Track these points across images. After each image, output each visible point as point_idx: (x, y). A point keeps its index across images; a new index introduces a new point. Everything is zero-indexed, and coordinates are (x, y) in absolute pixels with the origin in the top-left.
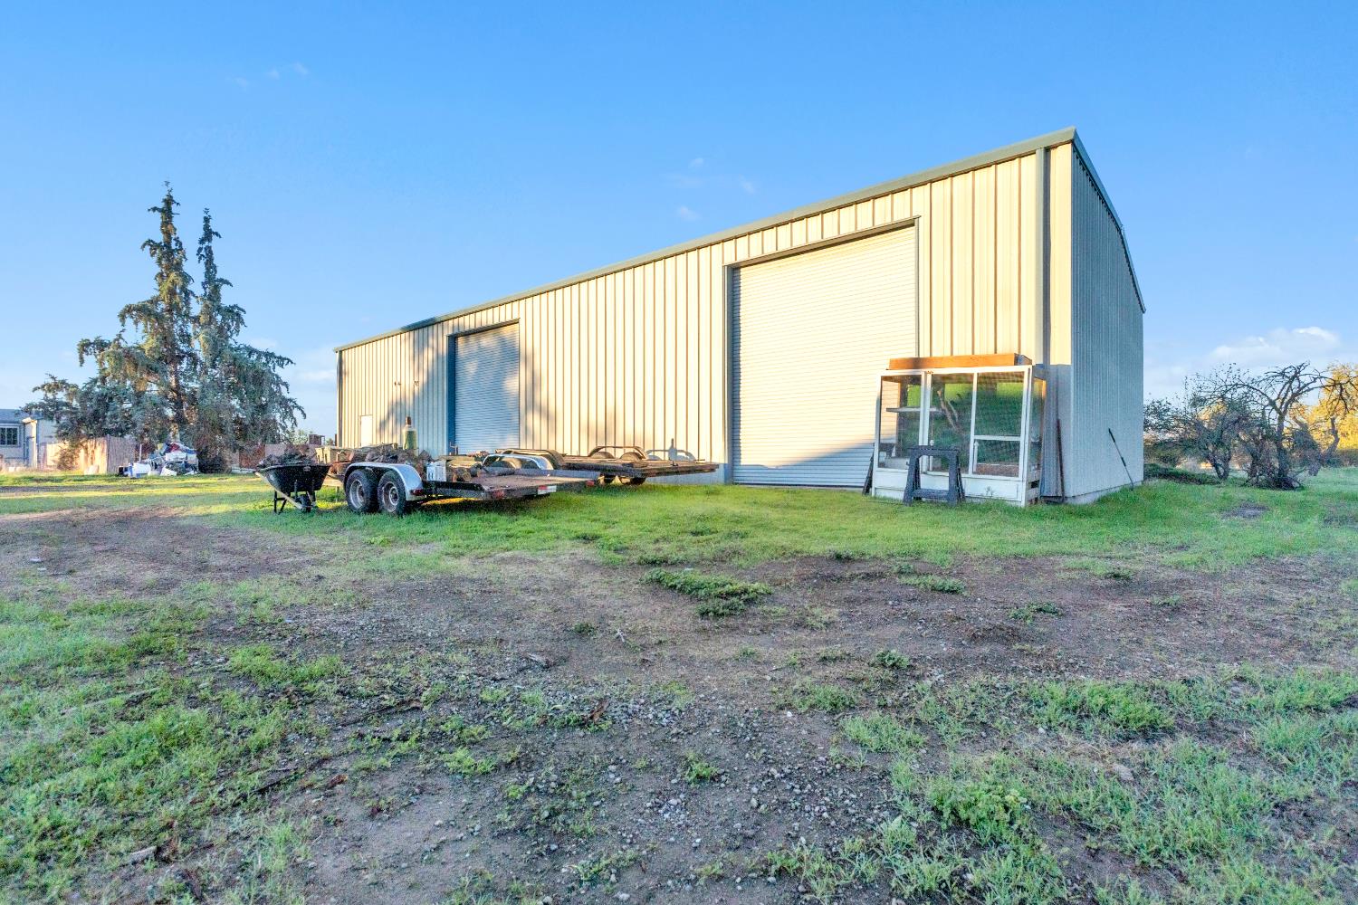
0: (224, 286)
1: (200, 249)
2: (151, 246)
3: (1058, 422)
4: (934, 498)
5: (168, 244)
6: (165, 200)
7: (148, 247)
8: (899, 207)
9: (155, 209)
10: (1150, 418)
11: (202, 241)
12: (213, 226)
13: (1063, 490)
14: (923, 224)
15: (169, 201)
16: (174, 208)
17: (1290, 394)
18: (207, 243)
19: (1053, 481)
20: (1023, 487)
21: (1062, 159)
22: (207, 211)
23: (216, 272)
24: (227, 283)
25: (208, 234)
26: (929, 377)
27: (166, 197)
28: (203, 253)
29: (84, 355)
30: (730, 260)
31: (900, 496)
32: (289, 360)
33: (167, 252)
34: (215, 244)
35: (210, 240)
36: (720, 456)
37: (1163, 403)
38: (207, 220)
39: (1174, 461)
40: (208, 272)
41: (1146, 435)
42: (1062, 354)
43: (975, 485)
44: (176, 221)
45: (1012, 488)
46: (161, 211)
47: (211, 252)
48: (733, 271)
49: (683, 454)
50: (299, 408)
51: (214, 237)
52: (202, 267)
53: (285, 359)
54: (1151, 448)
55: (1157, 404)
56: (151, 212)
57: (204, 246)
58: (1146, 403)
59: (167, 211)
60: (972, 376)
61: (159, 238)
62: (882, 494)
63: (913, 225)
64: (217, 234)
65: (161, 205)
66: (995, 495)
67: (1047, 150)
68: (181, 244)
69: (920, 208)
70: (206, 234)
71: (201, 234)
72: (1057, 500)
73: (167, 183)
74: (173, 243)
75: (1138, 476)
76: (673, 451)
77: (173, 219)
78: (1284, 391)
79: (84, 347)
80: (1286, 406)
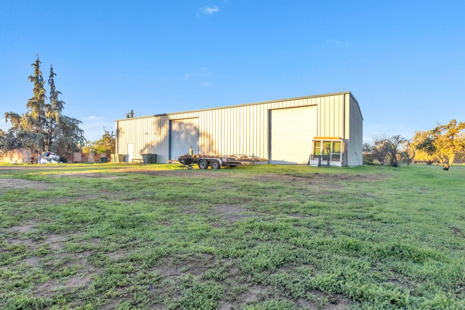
0: (59, 94)
1: (49, 80)
2: (31, 78)
3: (346, 151)
4: (324, 166)
5: (37, 78)
6: (36, 61)
7: (30, 79)
8: (313, 101)
9: (33, 64)
10: (364, 148)
11: (50, 77)
12: (54, 72)
13: (347, 164)
14: (319, 105)
15: (38, 62)
16: (40, 64)
17: (397, 142)
18: (52, 78)
19: (345, 162)
20: (341, 163)
21: (348, 96)
22: (52, 66)
23: (55, 88)
24: (60, 93)
25: (52, 75)
26: (323, 141)
27: (36, 60)
28: (50, 81)
29: (7, 119)
30: (269, 108)
31: (317, 166)
32: (80, 122)
33: (37, 80)
34: (55, 78)
35: (53, 77)
36: (266, 157)
37: (368, 144)
38: (52, 69)
39: (372, 161)
40: (52, 89)
41: (363, 153)
42: (347, 137)
43: (332, 163)
44: (40, 69)
45: (339, 164)
46: (35, 65)
47: (53, 81)
48: (270, 111)
49: (256, 157)
50: (85, 139)
51: (54, 75)
52: (49, 87)
53: (79, 121)
54: (365, 157)
55: (366, 144)
56: (32, 65)
57: (51, 79)
58: (363, 144)
59: (37, 65)
60: (331, 141)
61: (34, 75)
62: (312, 165)
63: (316, 105)
64: (55, 74)
65: (35, 63)
66: (336, 165)
67: (345, 94)
68: (42, 78)
69: (318, 102)
70: (51, 74)
71: (50, 74)
72: (347, 166)
73: (37, 55)
74: (40, 77)
75: (361, 164)
76: (253, 156)
77: (39, 68)
78: (396, 142)
79: (7, 115)
80: (396, 145)
